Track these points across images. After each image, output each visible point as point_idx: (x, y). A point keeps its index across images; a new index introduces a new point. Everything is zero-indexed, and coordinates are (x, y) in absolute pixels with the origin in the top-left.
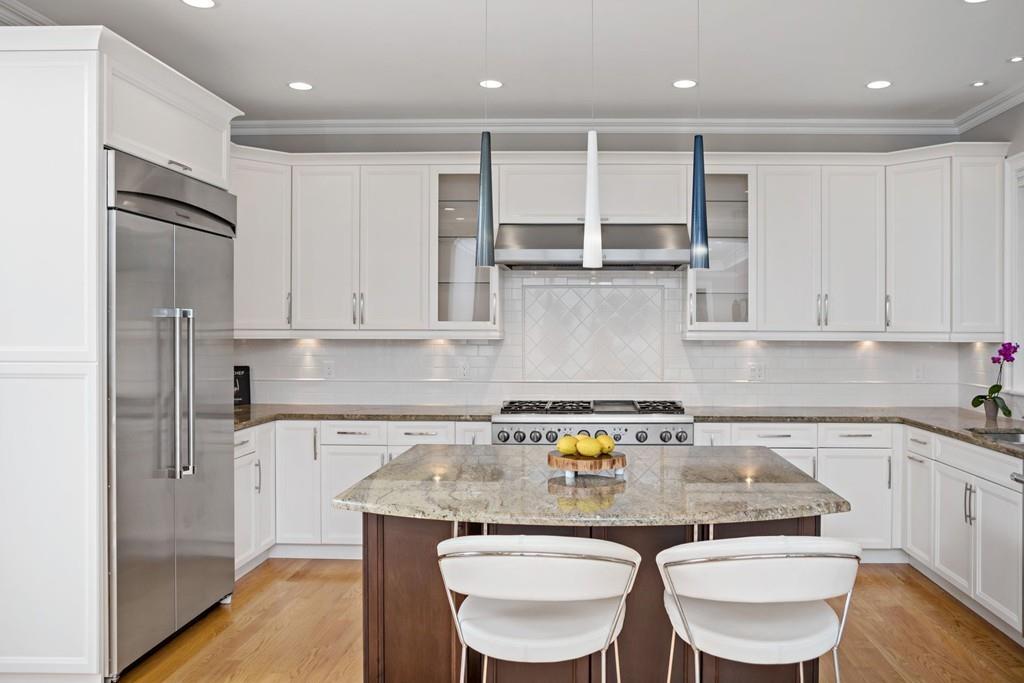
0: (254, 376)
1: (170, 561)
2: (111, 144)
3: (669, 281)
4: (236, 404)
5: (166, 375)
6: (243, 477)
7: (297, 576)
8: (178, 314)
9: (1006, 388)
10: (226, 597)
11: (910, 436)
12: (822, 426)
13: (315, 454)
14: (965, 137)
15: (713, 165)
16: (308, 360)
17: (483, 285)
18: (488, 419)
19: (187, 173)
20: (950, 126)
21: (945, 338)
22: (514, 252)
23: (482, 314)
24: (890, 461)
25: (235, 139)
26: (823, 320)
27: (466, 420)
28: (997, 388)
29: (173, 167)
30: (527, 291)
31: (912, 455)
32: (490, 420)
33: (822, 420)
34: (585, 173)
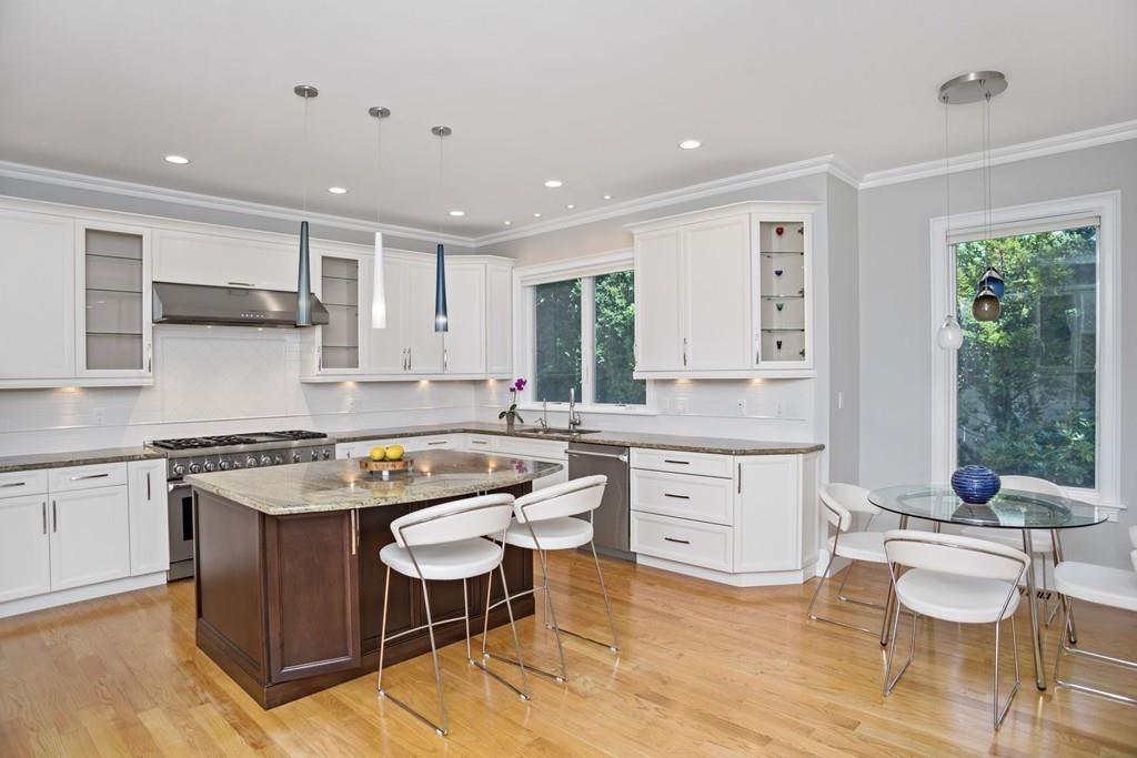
3: (289, 336)
9: (519, 406)
20: (471, 243)
26: (408, 365)
27: (141, 459)
28: (514, 406)
32: (166, 457)
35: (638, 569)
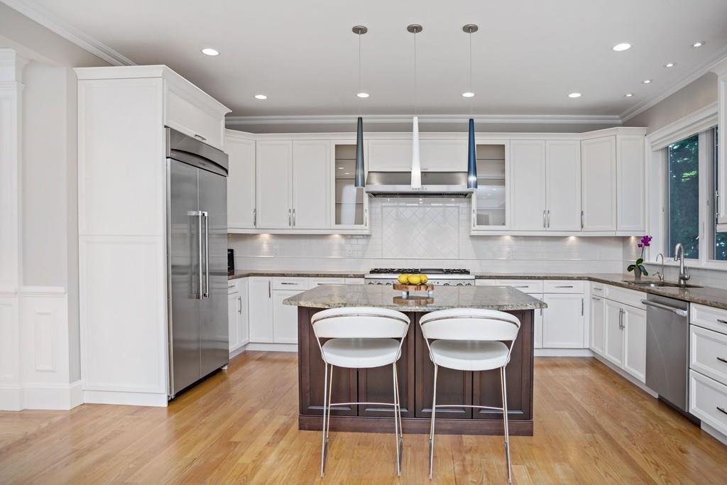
0: (236, 255)
1: (197, 351)
2: (168, 125)
3: (462, 204)
4: (229, 269)
5: (194, 246)
6: (233, 306)
7: (260, 359)
8: (200, 214)
9: (646, 261)
10: (224, 365)
11: (594, 287)
12: (546, 281)
13: (270, 295)
14: (625, 125)
15: (480, 139)
16: (265, 246)
17: (359, 205)
18: (362, 276)
19: (204, 141)
21: (613, 234)
22: (377, 186)
23: (359, 220)
24: (583, 300)
25: (227, 127)
26: (547, 225)
27: (351, 277)
28: (640, 261)
29: (197, 138)
30: (384, 209)
31: (594, 296)
32: (364, 277)
33: (545, 278)
34: (411, 145)
35: (703, 433)
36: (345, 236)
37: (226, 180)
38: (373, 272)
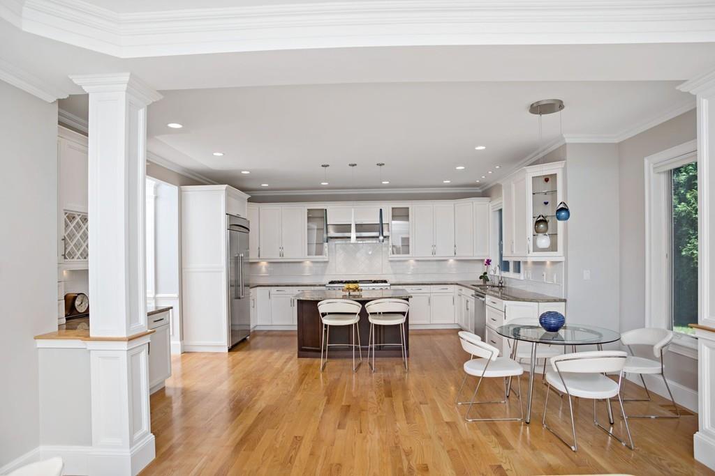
2: (228, 213)
8: (240, 256)
10: (248, 336)
11: (458, 288)
13: (270, 298)
16: (264, 269)
18: (324, 285)
21: (472, 258)
22: (332, 233)
24: (453, 297)
26: (434, 253)
28: (486, 273)
29: (238, 216)
31: (459, 294)
33: (432, 284)
36: (313, 262)
37: (248, 236)
38: (330, 283)
